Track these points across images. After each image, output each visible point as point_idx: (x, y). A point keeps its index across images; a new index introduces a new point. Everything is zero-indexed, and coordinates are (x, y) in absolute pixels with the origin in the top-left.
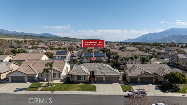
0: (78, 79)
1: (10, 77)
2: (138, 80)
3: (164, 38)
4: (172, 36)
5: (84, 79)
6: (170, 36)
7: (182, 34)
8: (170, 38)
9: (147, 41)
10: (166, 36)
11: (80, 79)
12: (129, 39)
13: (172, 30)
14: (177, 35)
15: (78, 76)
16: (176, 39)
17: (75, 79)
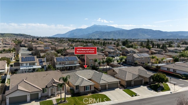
0: (85, 90)
1: (8, 98)
2: (133, 83)
3: (89, 34)
4: (95, 32)
5: (90, 89)
6: (94, 32)
7: (103, 30)
8: (94, 34)
9: (75, 36)
10: (91, 32)
11: (87, 90)
12: (58, 34)
13: (95, 27)
14: (99, 31)
15: (85, 86)
16: (99, 34)
17: (82, 90)
